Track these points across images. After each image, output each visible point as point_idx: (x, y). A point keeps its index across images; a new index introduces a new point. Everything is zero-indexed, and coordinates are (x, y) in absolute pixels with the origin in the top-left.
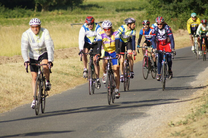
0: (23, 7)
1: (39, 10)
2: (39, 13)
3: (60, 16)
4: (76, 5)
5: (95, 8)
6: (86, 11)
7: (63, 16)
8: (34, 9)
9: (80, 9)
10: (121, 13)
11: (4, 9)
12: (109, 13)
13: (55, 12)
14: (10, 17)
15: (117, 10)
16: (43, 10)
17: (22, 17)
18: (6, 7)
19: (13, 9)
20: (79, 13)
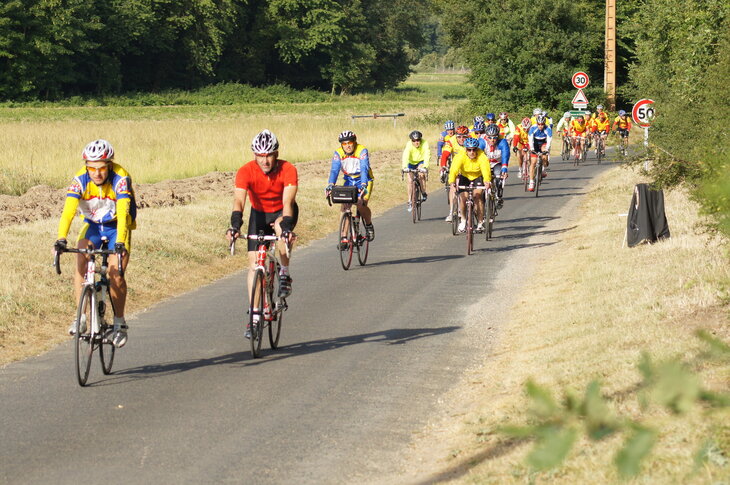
0: (315, 89)
1: (338, 92)
2: (337, 97)
3: (366, 102)
4: (389, 88)
5: (415, 92)
6: (401, 96)
7: (369, 103)
8: (331, 92)
9: (394, 93)
10: (450, 101)
11: (289, 90)
12: (433, 100)
13: (359, 96)
14: (297, 101)
15: (445, 97)
16: (342, 94)
17: (313, 101)
18: (292, 87)
19: (302, 90)
20: (392, 98)
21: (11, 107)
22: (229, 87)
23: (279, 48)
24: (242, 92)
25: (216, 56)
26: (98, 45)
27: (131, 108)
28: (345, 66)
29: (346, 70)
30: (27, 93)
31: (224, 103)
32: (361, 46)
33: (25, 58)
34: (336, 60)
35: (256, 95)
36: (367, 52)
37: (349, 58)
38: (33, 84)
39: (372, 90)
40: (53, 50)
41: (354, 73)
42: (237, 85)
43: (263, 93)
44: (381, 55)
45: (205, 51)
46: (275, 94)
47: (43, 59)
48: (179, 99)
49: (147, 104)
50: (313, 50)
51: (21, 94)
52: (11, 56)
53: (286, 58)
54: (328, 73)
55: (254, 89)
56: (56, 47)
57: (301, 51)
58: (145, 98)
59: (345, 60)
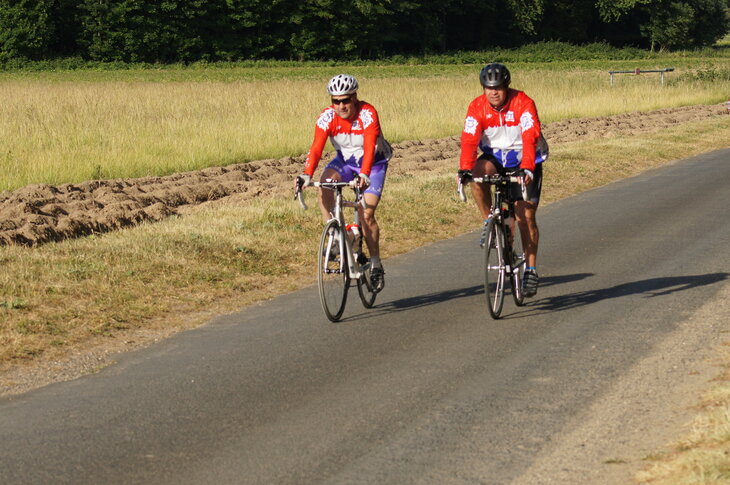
0: (634, 46)
1: (657, 48)
2: (656, 54)
3: (684, 58)
4: (707, 45)
6: (718, 53)
7: (688, 59)
8: (650, 49)
9: (711, 50)
11: (609, 48)
13: (677, 54)
14: (616, 59)
16: (661, 51)
17: (632, 58)
18: (612, 45)
20: (710, 55)
21: (333, 66)
22: (549, 45)
23: (599, 7)
24: (562, 50)
25: (538, 15)
26: (419, 5)
27: (452, 65)
28: (664, 24)
29: (664, 28)
30: (349, 52)
31: (543, 60)
32: (678, 6)
33: (347, 18)
34: (655, 18)
35: (576, 53)
36: (685, 10)
37: (667, 17)
38: (355, 44)
39: (690, 47)
40: (373, 9)
41: (671, 31)
42: (557, 43)
43: (583, 50)
44: (699, 14)
45: (526, 10)
46: (595, 51)
47: (364, 19)
48: (499, 57)
49: (467, 62)
50: (632, 10)
51: (343, 53)
52: (331, 16)
53: (605, 16)
54: (647, 31)
55: (574, 47)
56: (376, 7)
57: (620, 10)
58: (465, 55)
59: (663, 18)
